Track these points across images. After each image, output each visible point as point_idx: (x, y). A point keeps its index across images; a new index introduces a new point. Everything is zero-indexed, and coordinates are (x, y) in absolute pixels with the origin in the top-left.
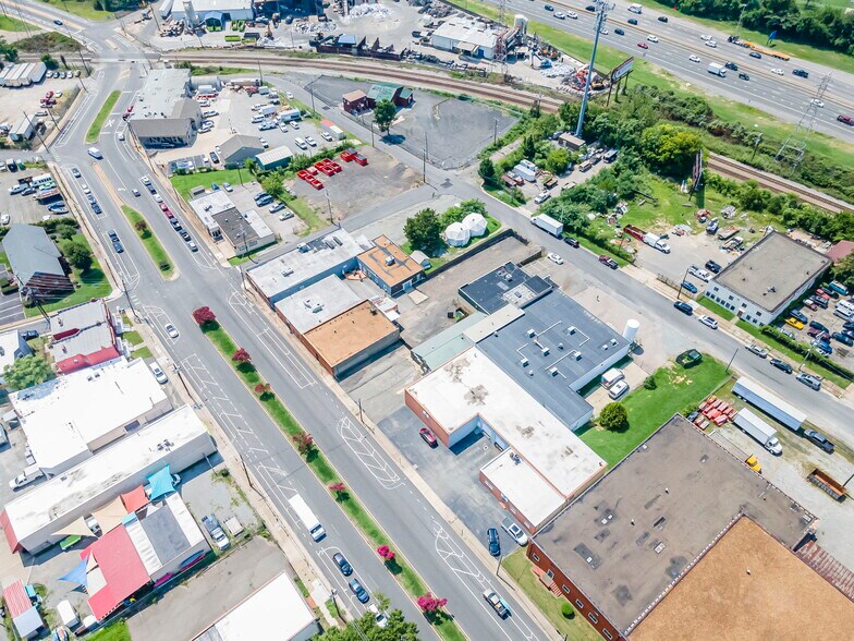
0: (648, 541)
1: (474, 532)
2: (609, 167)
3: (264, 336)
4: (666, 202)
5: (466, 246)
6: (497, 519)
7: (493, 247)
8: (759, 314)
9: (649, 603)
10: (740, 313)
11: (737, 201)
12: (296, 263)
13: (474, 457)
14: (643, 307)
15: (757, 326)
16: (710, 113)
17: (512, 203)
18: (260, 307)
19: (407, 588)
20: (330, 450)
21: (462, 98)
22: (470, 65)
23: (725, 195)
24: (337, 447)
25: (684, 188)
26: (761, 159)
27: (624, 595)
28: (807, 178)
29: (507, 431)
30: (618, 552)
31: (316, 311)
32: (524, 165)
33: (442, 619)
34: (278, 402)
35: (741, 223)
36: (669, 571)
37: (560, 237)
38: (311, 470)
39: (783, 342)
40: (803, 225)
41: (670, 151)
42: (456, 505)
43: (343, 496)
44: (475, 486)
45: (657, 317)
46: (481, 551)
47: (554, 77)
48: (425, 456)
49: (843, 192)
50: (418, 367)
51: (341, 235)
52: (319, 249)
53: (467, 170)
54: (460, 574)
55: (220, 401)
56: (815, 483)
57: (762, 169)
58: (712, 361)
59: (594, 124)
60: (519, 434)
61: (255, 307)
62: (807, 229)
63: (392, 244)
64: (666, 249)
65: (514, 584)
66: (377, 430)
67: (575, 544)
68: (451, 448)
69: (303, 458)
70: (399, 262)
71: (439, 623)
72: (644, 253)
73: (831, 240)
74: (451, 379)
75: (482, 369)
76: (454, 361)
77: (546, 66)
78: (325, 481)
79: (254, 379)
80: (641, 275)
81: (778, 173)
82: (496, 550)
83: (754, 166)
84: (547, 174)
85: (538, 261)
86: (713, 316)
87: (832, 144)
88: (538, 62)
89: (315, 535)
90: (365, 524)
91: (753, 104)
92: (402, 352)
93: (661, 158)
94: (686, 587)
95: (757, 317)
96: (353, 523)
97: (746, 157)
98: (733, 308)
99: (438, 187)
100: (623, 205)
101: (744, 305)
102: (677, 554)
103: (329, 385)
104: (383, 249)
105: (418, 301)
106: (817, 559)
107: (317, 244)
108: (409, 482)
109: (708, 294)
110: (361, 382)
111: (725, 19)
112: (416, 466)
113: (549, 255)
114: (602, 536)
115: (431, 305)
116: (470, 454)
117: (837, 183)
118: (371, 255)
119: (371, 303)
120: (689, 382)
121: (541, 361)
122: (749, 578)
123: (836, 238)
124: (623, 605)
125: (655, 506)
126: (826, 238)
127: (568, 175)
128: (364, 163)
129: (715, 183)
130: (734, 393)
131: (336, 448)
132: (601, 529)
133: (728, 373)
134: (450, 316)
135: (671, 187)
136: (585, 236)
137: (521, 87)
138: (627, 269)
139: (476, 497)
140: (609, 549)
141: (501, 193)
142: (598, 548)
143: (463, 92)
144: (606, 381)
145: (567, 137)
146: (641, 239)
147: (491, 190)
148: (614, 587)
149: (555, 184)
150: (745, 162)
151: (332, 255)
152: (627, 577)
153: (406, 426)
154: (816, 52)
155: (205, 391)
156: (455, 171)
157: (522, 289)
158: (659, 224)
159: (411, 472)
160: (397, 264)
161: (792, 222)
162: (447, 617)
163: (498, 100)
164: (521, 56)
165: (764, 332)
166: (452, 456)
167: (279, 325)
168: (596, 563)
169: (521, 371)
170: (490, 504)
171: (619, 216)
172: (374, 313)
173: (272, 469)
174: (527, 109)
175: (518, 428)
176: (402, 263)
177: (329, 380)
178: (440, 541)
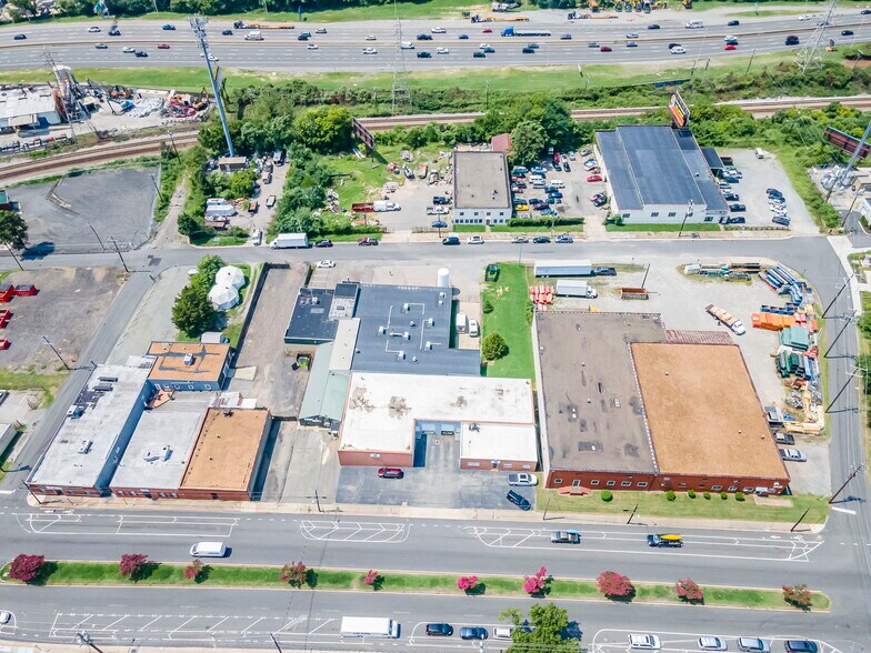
0: (608, 405)
1: (498, 508)
2: (286, 167)
3: (126, 527)
4: (358, 173)
5: (241, 301)
6: (503, 484)
7: (266, 287)
8: (502, 214)
9: (647, 441)
10: (488, 221)
11: (405, 145)
12: (85, 432)
13: (437, 456)
14: (426, 259)
15: (504, 224)
16: (316, 90)
17: (237, 243)
18: (85, 506)
19: (501, 593)
20: (321, 560)
21: (74, 174)
22: (43, 138)
23: (392, 145)
24: (324, 551)
25: (359, 155)
26: (382, 108)
27: (632, 450)
28: (424, 108)
29: (446, 414)
30: (602, 427)
31: (168, 457)
32: (211, 204)
33: (548, 585)
34: (220, 568)
35: (423, 160)
36: (635, 412)
37: (310, 246)
38: (323, 590)
39: (528, 224)
40: (461, 139)
41: (331, 129)
42: (464, 501)
43: (378, 582)
44: (461, 476)
45: (442, 260)
46: (516, 514)
47: (147, 114)
48: (403, 489)
49: (452, 106)
50: (317, 428)
51: (104, 370)
52: (96, 400)
53: (159, 237)
54: (523, 544)
55: (153, 626)
56: (628, 298)
57: (390, 115)
58: (504, 265)
59: (243, 138)
60: (457, 409)
61: (77, 511)
62: (465, 142)
63: (171, 344)
64: (397, 206)
65: (559, 514)
66: (341, 506)
67: (576, 446)
68: (415, 466)
69: (305, 588)
70: (199, 355)
71: (548, 591)
72: (384, 220)
73: (485, 141)
74: (364, 411)
75: (380, 386)
76: (351, 396)
77: (128, 108)
78: (348, 587)
79: (167, 573)
80: (398, 237)
81: (401, 113)
82: (525, 505)
83: (383, 116)
84: (241, 200)
85: (314, 275)
86: (476, 234)
87: (416, 77)
88: (118, 107)
89: (394, 633)
90: (420, 583)
91: (338, 70)
92: (287, 429)
93: (327, 139)
94: (652, 413)
95: (502, 217)
96: (410, 592)
97: (372, 111)
98: (481, 221)
99: (147, 268)
100: (329, 192)
101: (489, 214)
102: (628, 398)
103: (253, 511)
104: (168, 354)
105: (251, 376)
106: (680, 338)
107: (86, 399)
108: (412, 520)
109: (457, 221)
110: (280, 483)
111: (249, 10)
112: (405, 504)
113: (319, 264)
114: (583, 425)
115: (267, 371)
116: (432, 458)
117: (443, 103)
118: (161, 368)
119: (215, 408)
120: (507, 289)
121: (411, 345)
122: (670, 377)
123: (488, 139)
124: (638, 456)
125: (588, 380)
126: (481, 141)
127: (259, 192)
128: (34, 291)
129: (378, 139)
130: (537, 276)
131: (324, 553)
132: (578, 422)
133: (522, 267)
134: (295, 367)
135: (350, 159)
136: (330, 233)
137: (126, 138)
138: (385, 239)
139: (471, 482)
140: (596, 430)
141: (216, 239)
142: (588, 436)
143: (71, 167)
144: (461, 328)
145: (222, 160)
146: (372, 210)
147: (205, 242)
148: (623, 451)
149: (257, 206)
150: (374, 116)
151: (116, 396)
152: (622, 438)
153: (361, 481)
154: (338, 13)
155: (118, 636)
156: (147, 246)
157: (336, 302)
158: (371, 191)
159: (406, 511)
160: (198, 359)
161: (453, 141)
162: (548, 581)
163: (118, 159)
164: (92, 108)
165: (512, 225)
166: (422, 471)
167: (131, 503)
168: (599, 446)
169: (406, 364)
170: (486, 478)
171: (336, 202)
172: (230, 414)
173: (287, 626)
174: (158, 154)
175: (452, 405)
176: (203, 354)
177: (248, 507)
178: (484, 538)
